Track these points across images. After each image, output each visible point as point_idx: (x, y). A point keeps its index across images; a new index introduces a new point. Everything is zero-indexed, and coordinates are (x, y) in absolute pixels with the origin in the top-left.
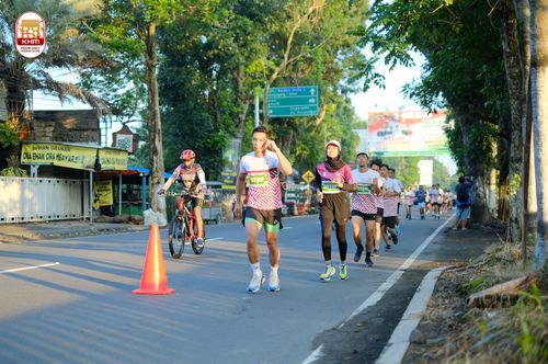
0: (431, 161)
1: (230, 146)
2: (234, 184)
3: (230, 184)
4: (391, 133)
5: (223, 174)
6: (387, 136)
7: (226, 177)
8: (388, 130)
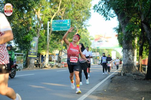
0: (115, 52)
1: (34, 40)
2: (35, 55)
3: (33, 55)
4: (102, 41)
5: (31, 51)
6: (100, 42)
7: (32, 52)
8: (101, 40)
